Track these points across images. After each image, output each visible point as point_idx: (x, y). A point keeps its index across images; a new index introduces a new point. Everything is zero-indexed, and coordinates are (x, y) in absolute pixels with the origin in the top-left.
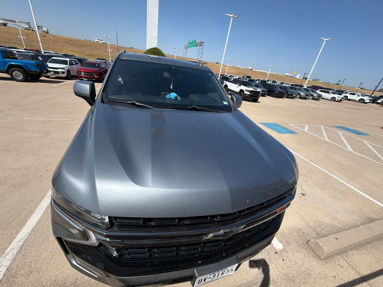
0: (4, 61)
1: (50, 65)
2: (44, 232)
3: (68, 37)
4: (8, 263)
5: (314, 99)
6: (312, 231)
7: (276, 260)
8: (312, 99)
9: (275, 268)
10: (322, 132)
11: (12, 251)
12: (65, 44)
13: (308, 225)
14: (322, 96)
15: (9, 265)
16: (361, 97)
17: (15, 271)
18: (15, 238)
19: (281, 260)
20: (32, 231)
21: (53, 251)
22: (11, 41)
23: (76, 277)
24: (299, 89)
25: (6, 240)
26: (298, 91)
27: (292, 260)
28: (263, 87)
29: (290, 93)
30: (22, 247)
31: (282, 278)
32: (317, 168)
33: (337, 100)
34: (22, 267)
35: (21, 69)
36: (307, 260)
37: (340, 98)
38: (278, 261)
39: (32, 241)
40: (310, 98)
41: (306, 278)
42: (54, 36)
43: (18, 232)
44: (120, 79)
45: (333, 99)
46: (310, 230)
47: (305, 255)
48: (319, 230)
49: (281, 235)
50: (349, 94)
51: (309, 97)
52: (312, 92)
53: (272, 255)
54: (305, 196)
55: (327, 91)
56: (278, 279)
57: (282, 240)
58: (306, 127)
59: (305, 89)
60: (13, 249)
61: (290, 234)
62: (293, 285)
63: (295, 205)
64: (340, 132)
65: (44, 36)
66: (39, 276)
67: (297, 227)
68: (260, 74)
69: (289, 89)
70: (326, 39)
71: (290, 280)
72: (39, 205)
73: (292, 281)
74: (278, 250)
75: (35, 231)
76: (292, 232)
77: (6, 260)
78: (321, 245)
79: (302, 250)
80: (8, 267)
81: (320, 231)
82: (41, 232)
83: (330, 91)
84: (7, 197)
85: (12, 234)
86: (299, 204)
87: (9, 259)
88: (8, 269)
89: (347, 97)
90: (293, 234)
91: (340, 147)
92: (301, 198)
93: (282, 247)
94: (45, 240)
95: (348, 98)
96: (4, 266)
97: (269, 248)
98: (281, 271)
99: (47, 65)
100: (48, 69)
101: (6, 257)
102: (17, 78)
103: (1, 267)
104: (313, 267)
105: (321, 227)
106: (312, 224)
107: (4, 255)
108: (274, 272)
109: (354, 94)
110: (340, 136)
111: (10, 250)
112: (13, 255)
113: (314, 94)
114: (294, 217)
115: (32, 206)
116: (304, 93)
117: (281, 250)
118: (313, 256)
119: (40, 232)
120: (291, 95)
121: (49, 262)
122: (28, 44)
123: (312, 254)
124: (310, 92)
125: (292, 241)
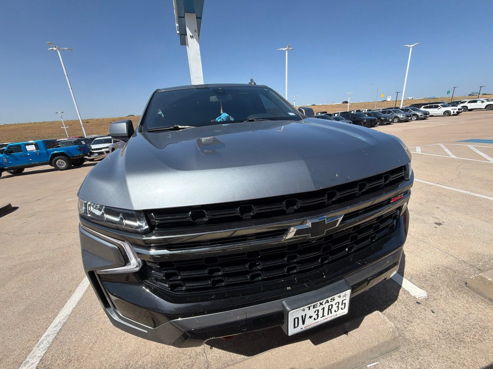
0: (47, 152)
1: (93, 147)
2: (86, 312)
3: (111, 118)
4: (42, 353)
5: (418, 119)
6: (469, 267)
7: (421, 312)
8: (417, 120)
9: (423, 325)
10: (444, 150)
11: (47, 338)
12: (108, 125)
13: (459, 261)
14: (430, 113)
15: (43, 355)
16: (487, 103)
17: (50, 362)
18: (51, 323)
19: (429, 312)
20: (72, 312)
21: (98, 333)
22: (55, 135)
23: (127, 362)
24: (395, 112)
25: (41, 326)
26: (393, 114)
27: (448, 310)
28: (345, 119)
29: (384, 118)
30: (60, 333)
31: (439, 338)
32: (450, 190)
33: (452, 113)
34: (58, 356)
35: (64, 157)
36: (474, 307)
37: (457, 110)
38: (425, 314)
39: (72, 324)
40: (413, 119)
41: (480, 333)
42: (97, 120)
43: (55, 316)
44: (160, 113)
45: (447, 113)
46: (466, 266)
47: (467, 300)
48: (480, 265)
49: (420, 278)
50: (468, 103)
51: (411, 118)
52: (414, 111)
53: (412, 307)
54: (443, 226)
55: (435, 106)
56: (433, 339)
57: (423, 285)
58: (418, 148)
59: (402, 110)
60: (49, 335)
61: (433, 276)
62: (461, 346)
63: (429, 238)
64: (470, 146)
65: (87, 122)
66: (80, 365)
67: (442, 266)
68: (338, 107)
69: (381, 113)
70: (412, 46)
71: (453, 339)
72: (81, 283)
73: (457, 340)
74: (420, 299)
75: (75, 312)
76: (436, 273)
77: (39, 350)
78: (490, 280)
79: (460, 294)
80: (42, 358)
81: (483, 265)
82: (83, 312)
83: (439, 105)
84: (45, 279)
85: (48, 319)
86: (437, 237)
87: (43, 348)
88: (41, 360)
89: (467, 107)
90: (438, 275)
91: (476, 161)
92: (436, 228)
93: (426, 294)
94: (87, 321)
95: (469, 108)
96: (37, 357)
97: (405, 298)
98: (434, 328)
99: (91, 147)
100: (91, 152)
101: (40, 346)
102: (60, 167)
103: (34, 358)
104: (489, 317)
105: (482, 261)
106: (466, 259)
107: (37, 344)
108: (422, 330)
109: (475, 101)
110: (472, 150)
111: (45, 337)
112: (48, 342)
113: (417, 113)
114: (432, 253)
115: (73, 285)
116: (402, 114)
117: (425, 299)
118: (483, 301)
119: (81, 313)
120: (386, 120)
121: (92, 347)
122: (71, 134)
123: (480, 298)
124: (411, 111)
125: (440, 285)
